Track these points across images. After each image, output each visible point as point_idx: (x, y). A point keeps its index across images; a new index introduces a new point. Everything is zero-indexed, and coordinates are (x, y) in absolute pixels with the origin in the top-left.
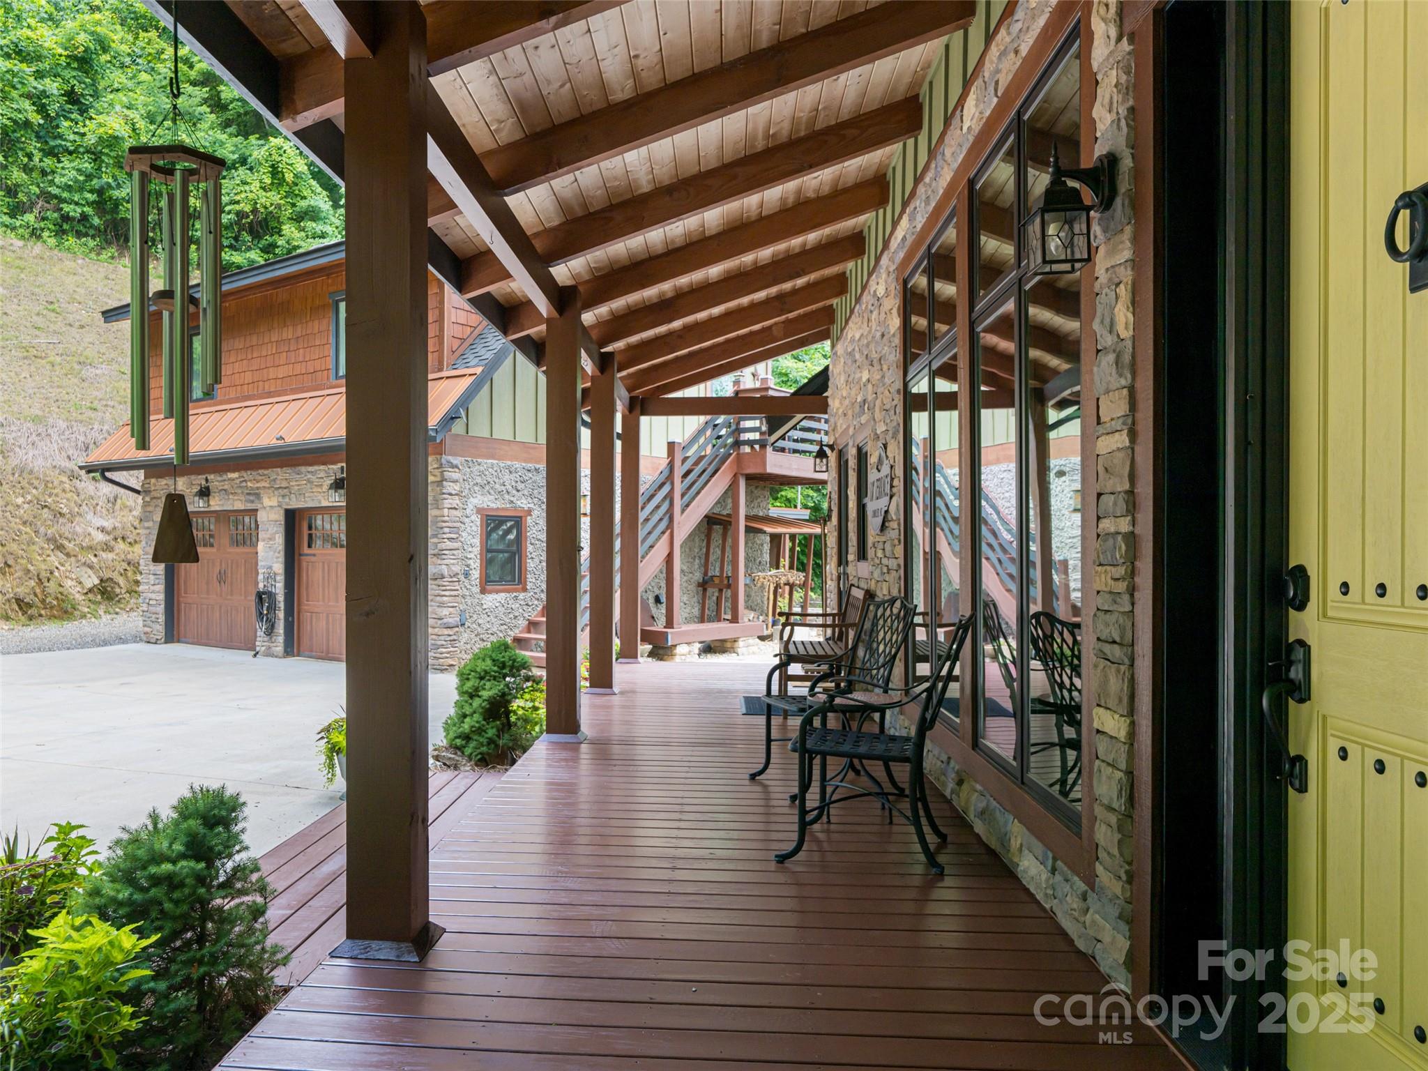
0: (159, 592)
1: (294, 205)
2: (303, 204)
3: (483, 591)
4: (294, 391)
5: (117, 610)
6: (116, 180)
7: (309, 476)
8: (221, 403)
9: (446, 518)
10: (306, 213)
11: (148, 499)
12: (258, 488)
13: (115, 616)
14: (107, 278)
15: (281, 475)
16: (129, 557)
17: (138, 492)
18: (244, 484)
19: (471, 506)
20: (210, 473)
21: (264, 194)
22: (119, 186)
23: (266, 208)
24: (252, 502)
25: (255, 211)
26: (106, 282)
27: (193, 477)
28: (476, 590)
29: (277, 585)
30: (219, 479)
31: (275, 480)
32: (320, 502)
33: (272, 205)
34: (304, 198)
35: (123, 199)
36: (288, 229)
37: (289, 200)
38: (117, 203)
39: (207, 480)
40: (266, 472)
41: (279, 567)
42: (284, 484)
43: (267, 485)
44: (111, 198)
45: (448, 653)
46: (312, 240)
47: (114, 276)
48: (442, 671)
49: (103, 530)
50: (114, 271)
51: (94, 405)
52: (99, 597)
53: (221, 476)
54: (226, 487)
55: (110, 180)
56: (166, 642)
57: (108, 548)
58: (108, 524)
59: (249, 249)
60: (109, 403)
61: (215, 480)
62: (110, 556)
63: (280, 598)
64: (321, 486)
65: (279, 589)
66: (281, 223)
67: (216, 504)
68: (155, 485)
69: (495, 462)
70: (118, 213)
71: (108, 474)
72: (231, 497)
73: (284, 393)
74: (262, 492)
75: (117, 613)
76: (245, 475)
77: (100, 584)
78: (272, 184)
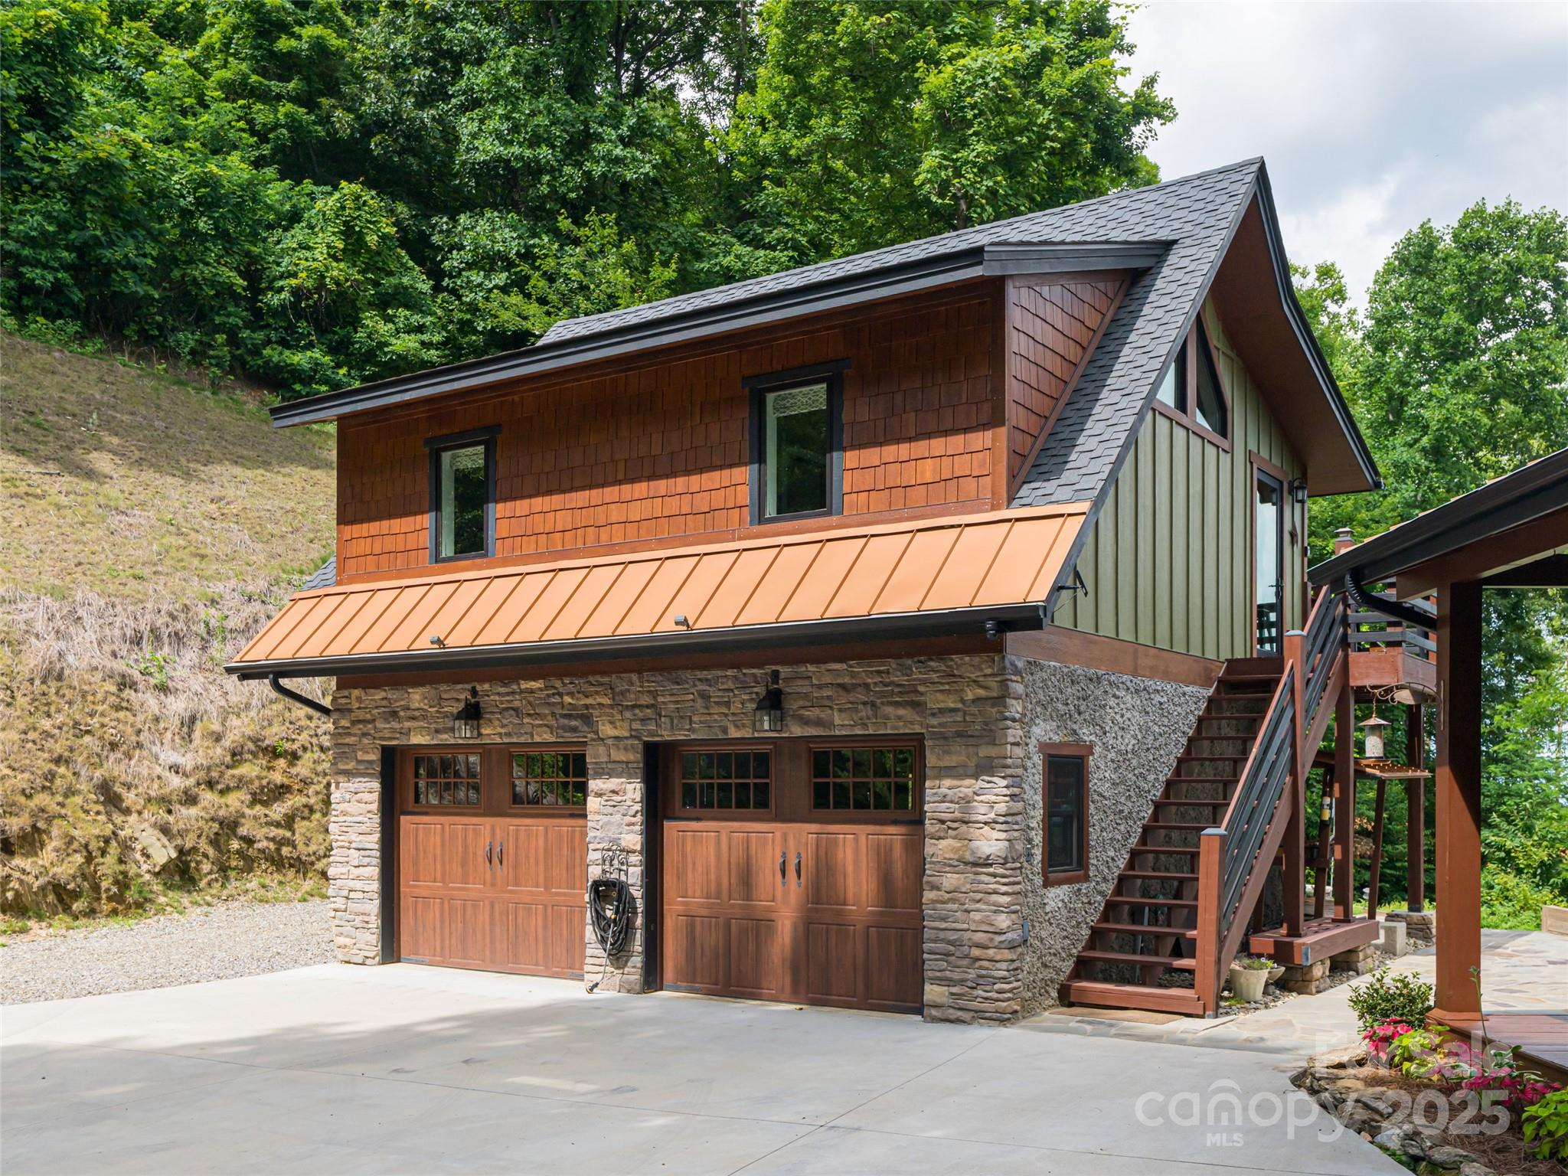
0: (370, 879)
1: (376, 284)
2: (387, 282)
3: (1047, 884)
4: (662, 543)
5: (208, 898)
6: (107, 233)
7: (701, 687)
8: (505, 562)
9: (1009, 761)
10: (394, 296)
11: (344, 723)
12: (587, 707)
13: (209, 909)
14: (101, 380)
15: (635, 686)
16: (222, 813)
17: (324, 711)
18: (557, 699)
19: (1033, 742)
20: (481, 681)
21: (335, 264)
22: (111, 244)
23: (338, 284)
24: (574, 730)
25: (321, 286)
26: (102, 386)
27: (443, 687)
28: (1039, 880)
29: (631, 870)
30: (503, 690)
31: (622, 693)
32: (725, 730)
33: (347, 280)
34: (391, 274)
35: (118, 263)
36: (371, 320)
37: (370, 275)
38: (108, 269)
39: (474, 692)
40: (606, 679)
41: (633, 839)
42: (646, 700)
43: (606, 701)
44: (98, 260)
45: (1010, 991)
46: (406, 336)
47: (111, 379)
48: (1003, 1022)
49: (175, 769)
50: (110, 371)
51: (138, 571)
52: (177, 878)
53: (505, 685)
54: (517, 704)
55: (98, 233)
56: (383, 962)
57: (190, 799)
58: (187, 761)
59: (310, 346)
60: (160, 569)
61: (492, 694)
62: (193, 811)
63: (637, 893)
64: (727, 704)
65: (634, 876)
66: (357, 310)
67: (492, 732)
68: (359, 699)
69: (1058, 665)
70: (108, 286)
71: (284, 682)
72: (526, 720)
73: (645, 546)
74: (596, 713)
75: (209, 905)
76: (558, 684)
77: (179, 858)
78: (344, 250)
